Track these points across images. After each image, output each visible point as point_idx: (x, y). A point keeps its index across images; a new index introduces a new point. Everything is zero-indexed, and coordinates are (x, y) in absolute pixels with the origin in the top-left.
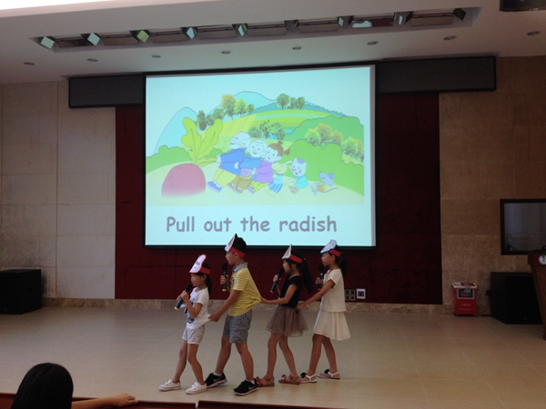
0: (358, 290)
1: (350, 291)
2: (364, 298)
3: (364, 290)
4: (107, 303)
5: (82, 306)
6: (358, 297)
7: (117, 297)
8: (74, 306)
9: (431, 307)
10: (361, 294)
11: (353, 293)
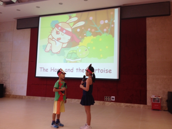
3: (114, 97)
4: (24, 97)
5: (16, 98)
6: (112, 100)
9: (142, 106)
11: (110, 98)
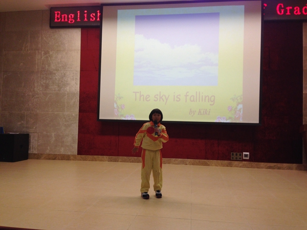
0: (244, 153)
1: (238, 154)
2: (248, 158)
3: (248, 153)
4: (72, 157)
5: (55, 159)
6: (244, 158)
7: (79, 153)
8: (49, 159)
9: (295, 166)
10: (246, 156)
11: (240, 155)
